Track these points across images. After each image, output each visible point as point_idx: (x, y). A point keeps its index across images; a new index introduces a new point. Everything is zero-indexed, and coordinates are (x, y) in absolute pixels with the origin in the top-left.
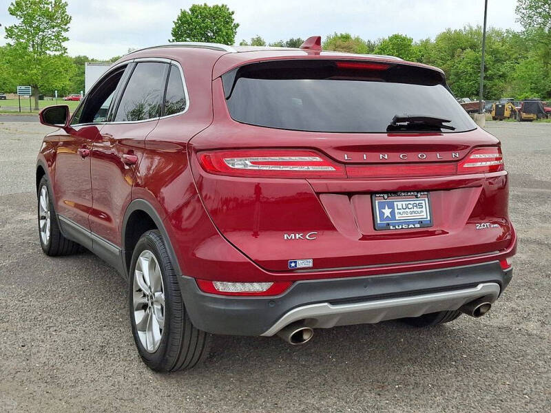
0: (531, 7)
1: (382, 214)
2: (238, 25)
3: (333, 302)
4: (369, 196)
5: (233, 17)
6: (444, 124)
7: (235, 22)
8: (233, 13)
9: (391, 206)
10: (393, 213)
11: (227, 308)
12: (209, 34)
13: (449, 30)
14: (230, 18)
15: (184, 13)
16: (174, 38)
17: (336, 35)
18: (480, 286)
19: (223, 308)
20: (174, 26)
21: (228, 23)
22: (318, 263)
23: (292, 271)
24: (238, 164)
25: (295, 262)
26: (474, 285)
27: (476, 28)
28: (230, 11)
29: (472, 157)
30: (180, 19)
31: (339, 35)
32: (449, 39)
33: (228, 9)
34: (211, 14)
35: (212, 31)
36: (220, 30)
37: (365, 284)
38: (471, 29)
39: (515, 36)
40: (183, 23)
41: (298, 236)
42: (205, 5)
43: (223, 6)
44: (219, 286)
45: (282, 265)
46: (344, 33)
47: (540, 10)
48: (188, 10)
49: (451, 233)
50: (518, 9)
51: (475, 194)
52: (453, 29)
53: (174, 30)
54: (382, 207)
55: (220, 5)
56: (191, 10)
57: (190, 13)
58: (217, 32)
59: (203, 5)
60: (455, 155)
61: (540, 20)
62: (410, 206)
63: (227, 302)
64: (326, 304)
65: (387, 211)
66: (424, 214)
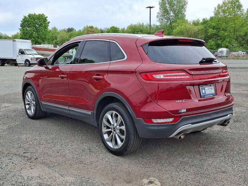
0: (162, 16)
1: (202, 92)
2: (49, 22)
3: (192, 124)
4: (198, 86)
5: (47, 19)
6: (215, 60)
7: (48, 21)
8: (47, 17)
9: (204, 90)
10: (205, 91)
11: (158, 128)
12: (37, 26)
13: (132, 24)
14: (46, 19)
15: (25, 17)
16: (21, 28)
17: (88, 26)
18: (229, 115)
19: (157, 128)
20: (21, 23)
21: (45, 21)
22: (188, 110)
23: (180, 113)
24: (158, 77)
25: (181, 110)
26: (227, 115)
27: (142, 24)
28: (46, 16)
30: (24, 20)
31: (89, 26)
32: (132, 28)
33: (45, 16)
34: (37, 18)
35: (38, 25)
36: (42, 24)
37: (201, 116)
38: (140, 24)
39: (157, 26)
40: (25, 21)
41: (180, 101)
42: (35, 14)
43: (42, 14)
44: (154, 121)
45: (177, 112)
46: (91, 26)
47: (165, 17)
48: (27, 16)
50: (157, 16)
52: (133, 24)
53: (21, 24)
54: (202, 90)
55: (41, 14)
56: (28, 16)
57: (28, 17)
58: (40, 25)
59: (34, 14)
61: (166, 21)
62: (209, 89)
63: (158, 126)
64: (191, 124)
65: (203, 91)
66: (213, 91)
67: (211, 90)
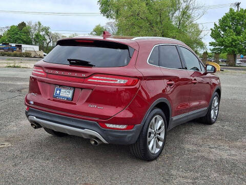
4: (55, 85)
9: (60, 91)
22: (35, 103)
23: (30, 104)
25: (31, 102)
29: (94, 77)
49: (78, 104)
51: (90, 92)
54: (57, 90)
60: (84, 75)
64: (34, 117)
65: (58, 92)
66: (70, 96)
67: (68, 93)
